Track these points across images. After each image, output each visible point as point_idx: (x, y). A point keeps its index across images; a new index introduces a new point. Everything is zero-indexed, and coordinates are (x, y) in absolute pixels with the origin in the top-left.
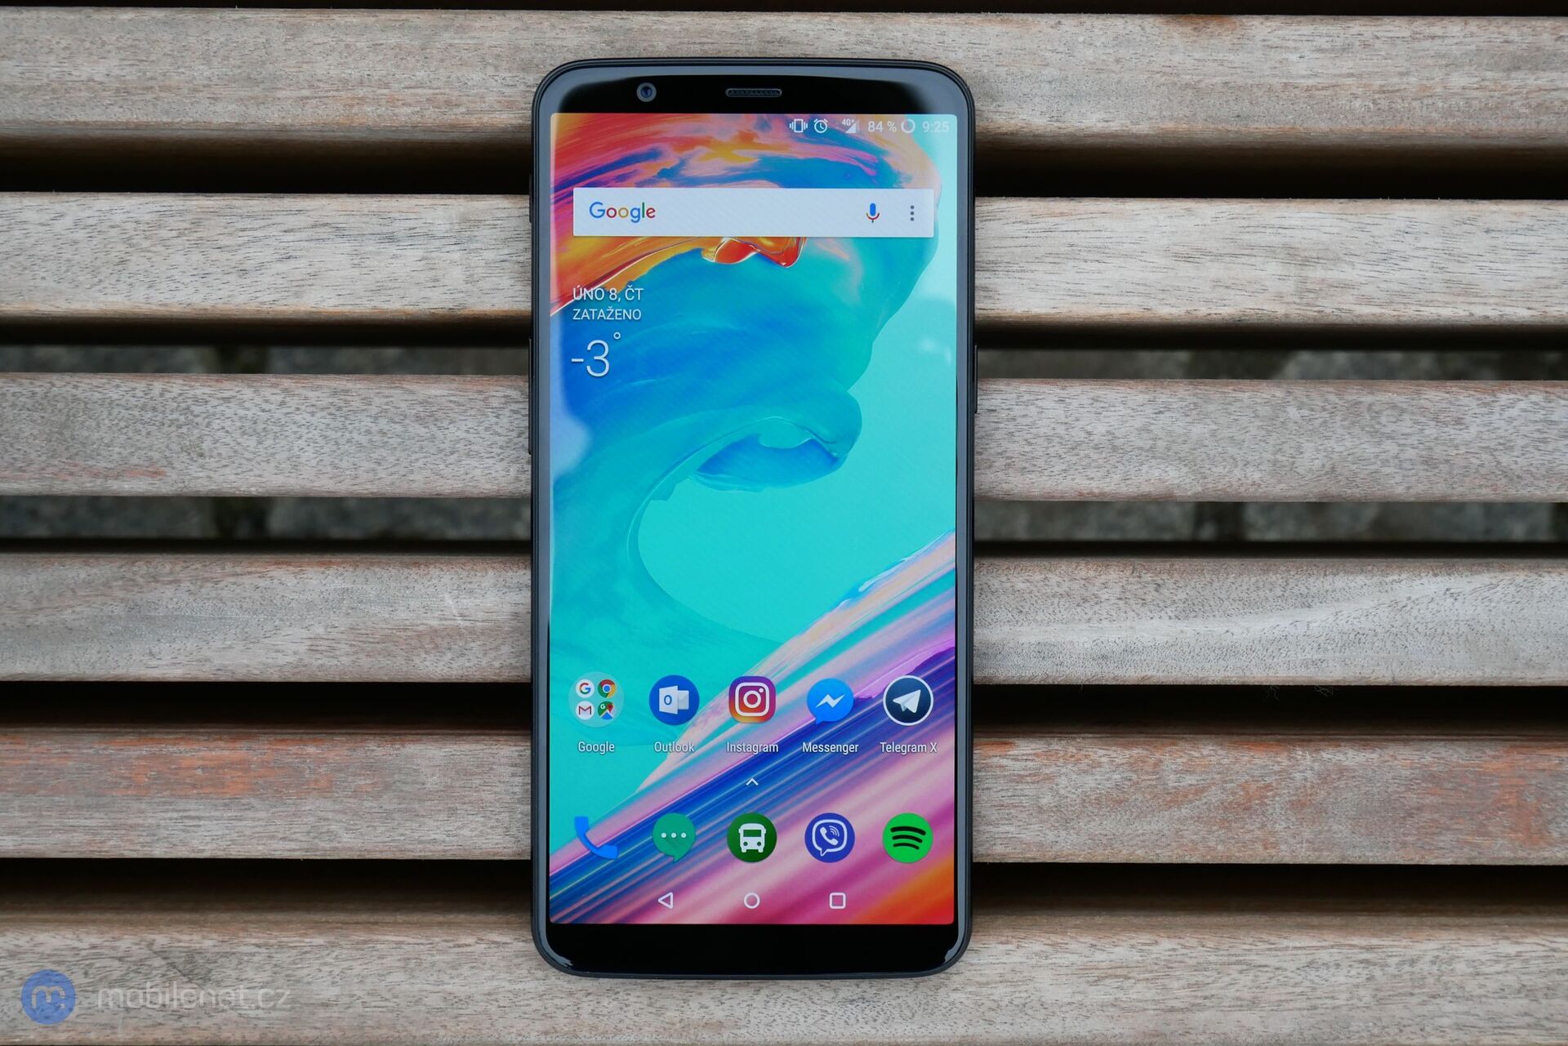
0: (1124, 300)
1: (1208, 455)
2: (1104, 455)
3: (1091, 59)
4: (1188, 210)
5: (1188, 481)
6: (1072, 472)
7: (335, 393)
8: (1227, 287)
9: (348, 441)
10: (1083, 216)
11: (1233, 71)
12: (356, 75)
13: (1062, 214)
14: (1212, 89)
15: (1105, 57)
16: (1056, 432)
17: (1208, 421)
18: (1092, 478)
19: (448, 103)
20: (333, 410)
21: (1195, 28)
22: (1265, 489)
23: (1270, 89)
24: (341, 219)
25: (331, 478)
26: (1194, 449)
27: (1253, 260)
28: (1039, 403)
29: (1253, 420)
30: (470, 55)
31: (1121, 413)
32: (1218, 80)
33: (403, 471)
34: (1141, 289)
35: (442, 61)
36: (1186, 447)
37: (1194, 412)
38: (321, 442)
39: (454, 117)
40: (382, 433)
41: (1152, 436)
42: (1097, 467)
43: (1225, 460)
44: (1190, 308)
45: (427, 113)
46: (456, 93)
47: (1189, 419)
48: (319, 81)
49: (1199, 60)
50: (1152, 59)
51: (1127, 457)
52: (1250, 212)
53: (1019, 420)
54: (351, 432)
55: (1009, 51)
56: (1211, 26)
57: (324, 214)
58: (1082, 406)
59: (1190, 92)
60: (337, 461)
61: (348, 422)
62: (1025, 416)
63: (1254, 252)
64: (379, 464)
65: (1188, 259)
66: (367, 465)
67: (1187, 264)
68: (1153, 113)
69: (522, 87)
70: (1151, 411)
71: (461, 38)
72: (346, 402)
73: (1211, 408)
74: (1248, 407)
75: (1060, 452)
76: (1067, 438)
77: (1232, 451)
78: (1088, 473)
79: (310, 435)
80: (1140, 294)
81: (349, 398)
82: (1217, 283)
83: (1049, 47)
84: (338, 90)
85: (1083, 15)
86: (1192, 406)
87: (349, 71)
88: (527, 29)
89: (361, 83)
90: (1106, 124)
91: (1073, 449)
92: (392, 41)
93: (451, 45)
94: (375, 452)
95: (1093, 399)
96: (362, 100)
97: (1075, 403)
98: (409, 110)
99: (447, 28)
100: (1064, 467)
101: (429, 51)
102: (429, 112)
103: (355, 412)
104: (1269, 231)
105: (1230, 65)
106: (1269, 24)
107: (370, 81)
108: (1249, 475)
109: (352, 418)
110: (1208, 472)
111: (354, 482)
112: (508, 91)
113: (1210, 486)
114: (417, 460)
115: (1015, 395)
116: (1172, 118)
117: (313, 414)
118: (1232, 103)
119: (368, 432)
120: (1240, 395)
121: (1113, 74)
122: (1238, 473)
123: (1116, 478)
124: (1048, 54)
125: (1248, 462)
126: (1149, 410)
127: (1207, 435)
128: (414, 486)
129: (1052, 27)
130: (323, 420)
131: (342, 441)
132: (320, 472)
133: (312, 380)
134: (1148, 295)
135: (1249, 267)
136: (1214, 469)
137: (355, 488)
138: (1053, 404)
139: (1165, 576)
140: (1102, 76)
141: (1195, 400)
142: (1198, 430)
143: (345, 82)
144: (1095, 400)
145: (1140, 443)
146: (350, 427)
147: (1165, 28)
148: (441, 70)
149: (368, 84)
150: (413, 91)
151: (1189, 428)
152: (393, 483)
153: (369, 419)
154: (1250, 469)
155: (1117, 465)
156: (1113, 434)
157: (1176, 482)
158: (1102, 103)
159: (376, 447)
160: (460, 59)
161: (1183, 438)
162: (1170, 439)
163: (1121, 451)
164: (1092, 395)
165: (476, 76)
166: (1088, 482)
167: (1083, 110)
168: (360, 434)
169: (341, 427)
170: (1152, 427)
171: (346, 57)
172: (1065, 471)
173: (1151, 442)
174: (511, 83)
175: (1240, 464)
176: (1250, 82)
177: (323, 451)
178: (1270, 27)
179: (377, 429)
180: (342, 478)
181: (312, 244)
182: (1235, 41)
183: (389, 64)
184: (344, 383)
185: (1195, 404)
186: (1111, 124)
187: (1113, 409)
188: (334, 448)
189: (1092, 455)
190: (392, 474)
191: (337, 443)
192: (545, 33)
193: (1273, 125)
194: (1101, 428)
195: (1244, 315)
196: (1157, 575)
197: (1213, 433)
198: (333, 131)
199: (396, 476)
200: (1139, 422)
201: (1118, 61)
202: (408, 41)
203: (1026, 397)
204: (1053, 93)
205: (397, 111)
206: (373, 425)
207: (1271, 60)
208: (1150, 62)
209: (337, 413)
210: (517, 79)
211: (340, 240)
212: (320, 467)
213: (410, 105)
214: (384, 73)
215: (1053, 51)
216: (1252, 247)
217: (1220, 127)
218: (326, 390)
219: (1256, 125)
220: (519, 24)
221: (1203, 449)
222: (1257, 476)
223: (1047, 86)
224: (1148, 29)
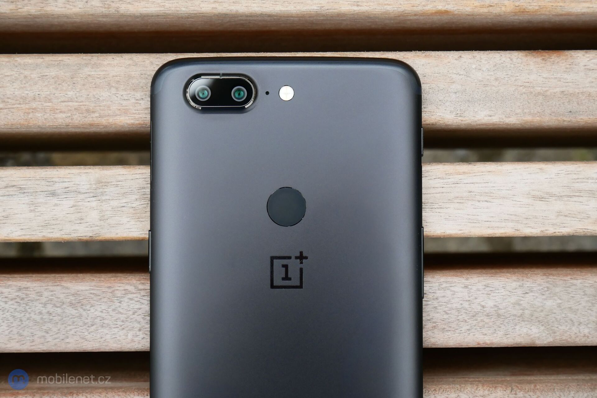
0: (503, 224)
1: (556, 319)
2: (492, 320)
3: (480, 78)
4: (541, 169)
5: (544, 335)
6: (473, 330)
7: (20, 289)
8: (566, 216)
9: (28, 319)
10: (477, 174)
11: (567, 84)
12: (31, 94)
13: (464, 173)
14: (554, 96)
15: (488, 77)
16: (463, 306)
17: (556, 298)
18: (486, 334)
19: (88, 111)
20: (18, 300)
21: (543, 59)
22: (592, 339)
23: (589, 95)
24: (23, 182)
25: (17, 342)
26: (547, 315)
27: (581, 199)
28: (452, 289)
29: (583, 297)
30: (101, 81)
31: (502, 294)
32: (558, 90)
33: (62, 337)
34: (513, 218)
35: (84, 85)
36: (542, 314)
37: (547, 293)
38: (11, 319)
39: (91, 119)
40: (49, 313)
41: (522, 308)
42: (489, 327)
43: (567, 322)
44: (543, 229)
45: (75, 117)
46: (93, 105)
47: (544, 297)
48: (8, 98)
49: (546, 78)
50: (517, 78)
51: (507, 321)
52: (578, 170)
53: (440, 299)
54: (30, 313)
55: (430, 74)
56: (553, 57)
57: (12, 179)
58: (478, 290)
59: (541, 98)
60: (21, 331)
61: (28, 307)
62: (444, 297)
63: (581, 194)
64: (47, 333)
65: (541, 199)
66: (40, 334)
67: (541, 202)
68: (519, 111)
69: (133, 101)
70: (521, 292)
71: (95, 71)
72: (27, 295)
73: (558, 290)
74: (580, 289)
75: (466, 318)
76: (470, 309)
77: (571, 316)
78: (483, 331)
79: (4, 316)
80: (512, 221)
81: (28, 292)
82: (559, 214)
83: (454, 72)
84: (20, 104)
85: (474, 52)
86: (546, 289)
87: (27, 92)
88: (136, 65)
89: (34, 99)
90: (490, 118)
91: (473, 316)
92: (53, 74)
93: (89, 75)
94: (44, 326)
95: (485, 285)
96: (35, 110)
97: (474, 288)
98: (64, 115)
99: (87, 65)
100: (468, 327)
101: (75, 79)
102: (76, 116)
103: (32, 301)
104: (590, 181)
105: (565, 81)
106: (588, 55)
107: (40, 98)
108: (581, 331)
109: (30, 304)
110: (557, 329)
111: (32, 344)
112: (124, 103)
113: (558, 338)
114: (71, 330)
115: (437, 284)
116: (530, 114)
117: (6, 302)
118: (566, 104)
119: (40, 313)
120: (575, 282)
121: (493, 88)
122: (574, 329)
123: (500, 333)
124: (454, 76)
125: (581, 323)
126: (520, 292)
127: (555, 307)
128: (69, 346)
129: (456, 59)
130: (12, 306)
131: (24, 319)
132: (10, 339)
133: (5, 282)
134: (517, 222)
135: (579, 203)
136: (560, 327)
137: (32, 348)
138: (461, 289)
139: (531, 394)
140: (487, 88)
141: (548, 285)
142: (549, 303)
143: (24, 98)
144: (487, 286)
145: (515, 312)
146: (29, 310)
147: (525, 59)
148: (83, 91)
149: (39, 100)
150: (66, 103)
151: (544, 302)
152: (56, 345)
153: (41, 305)
154: (582, 327)
155: (501, 325)
156: (498, 307)
157: (537, 335)
158: (488, 105)
159: (45, 322)
160: (95, 84)
161: (541, 309)
162: (532, 309)
163: (503, 317)
164: (484, 283)
165: (104, 94)
166: (483, 336)
167: (476, 110)
168: (35, 314)
169: (24, 310)
170: (522, 302)
171: (25, 84)
172: (469, 330)
173: (521, 311)
174: (126, 98)
175: (576, 324)
176: (577, 91)
177: (12, 325)
178: (589, 57)
179: (46, 311)
180: (24, 342)
181: (5, 198)
182: (568, 66)
183: (51, 87)
184: (25, 283)
185: (548, 287)
186: (493, 118)
187: (497, 291)
188: (19, 323)
189: (485, 320)
190: (55, 339)
191: (21, 320)
192: (147, 67)
193: (592, 117)
194: (490, 303)
195: (576, 232)
196: (526, 393)
197: (559, 306)
198: (18, 128)
199: (58, 340)
200: (513, 299)
201: (496, 79)
202: (62, 74)
203: (444, 285)
204: (457, 100)
205: (56, 116)
206: (43, 309)
207: (590, 77)
208: (516, 80)
209: (21, 302)
210: (130, 95)
211: (22, 195)
212: (11, 335)
213: (64, 112)
214: (48, 93)
215: (457, 74)
216: (580, 191)
217: (559, 119)
218: (14, 288)
219: (581, 117)
220: (130, 62)
221: (553, 315)
222: (586, 331)
223: (454, 96)
224: (515, 60)
